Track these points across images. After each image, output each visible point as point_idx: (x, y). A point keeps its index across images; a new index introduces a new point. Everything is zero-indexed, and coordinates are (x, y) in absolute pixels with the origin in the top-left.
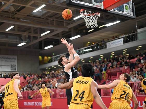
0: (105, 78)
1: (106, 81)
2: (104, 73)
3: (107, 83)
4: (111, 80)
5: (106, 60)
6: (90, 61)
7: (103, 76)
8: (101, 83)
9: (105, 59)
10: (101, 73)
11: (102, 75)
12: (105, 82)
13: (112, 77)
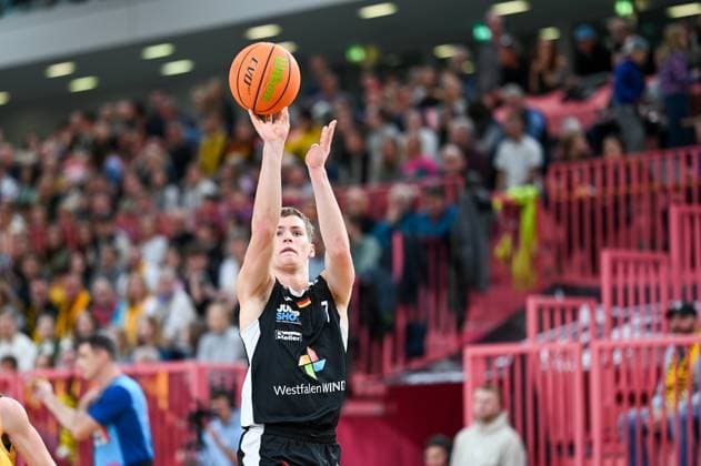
0: (521, 264)
1: (532, 304)
2: (514, 210)
3: (540, 329)
4: (594, 295)
5: (554, 44)
6: (356, 54)
7: (503, 247)
8: (471, 328)
9: (550, 34)
10: (485, 207)
11: (494, 232)
12: (522, 312)
13: (605, 258)
